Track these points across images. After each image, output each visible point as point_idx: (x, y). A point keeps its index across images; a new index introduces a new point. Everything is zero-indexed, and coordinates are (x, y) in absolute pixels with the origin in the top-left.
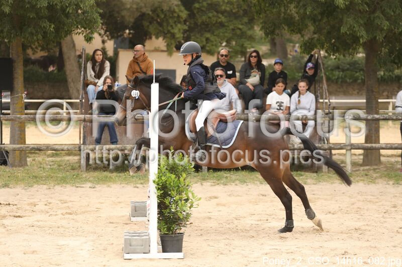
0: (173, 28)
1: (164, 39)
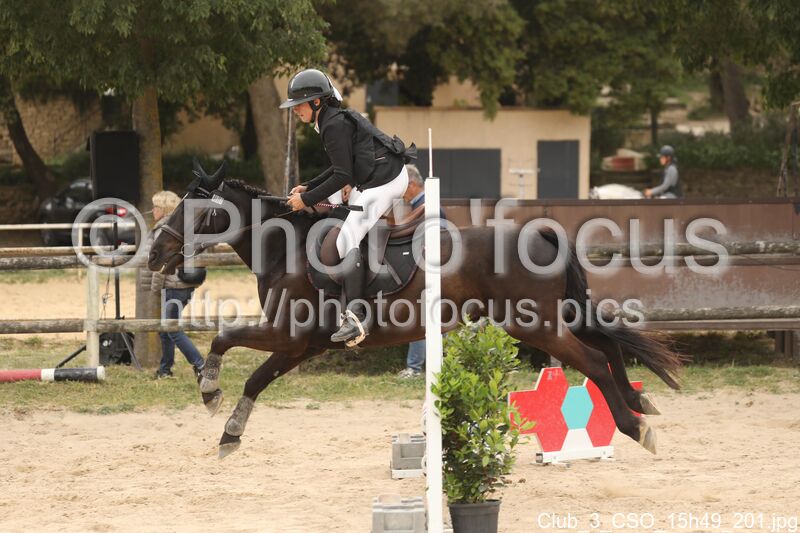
0: (493, 58)
1: (474, 83)
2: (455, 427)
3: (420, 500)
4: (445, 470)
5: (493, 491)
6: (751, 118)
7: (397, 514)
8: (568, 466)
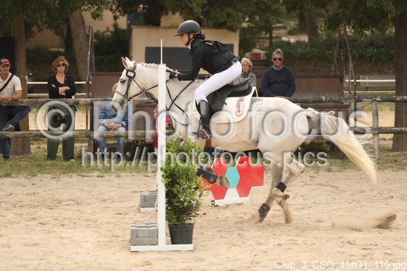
1: (180, 15)
2: (172, 188)
3: (154, 223)
4: (167, 208)
5: (190, 219)
6: (319, 34)
7: (143, 230)
8: (227, 207)
